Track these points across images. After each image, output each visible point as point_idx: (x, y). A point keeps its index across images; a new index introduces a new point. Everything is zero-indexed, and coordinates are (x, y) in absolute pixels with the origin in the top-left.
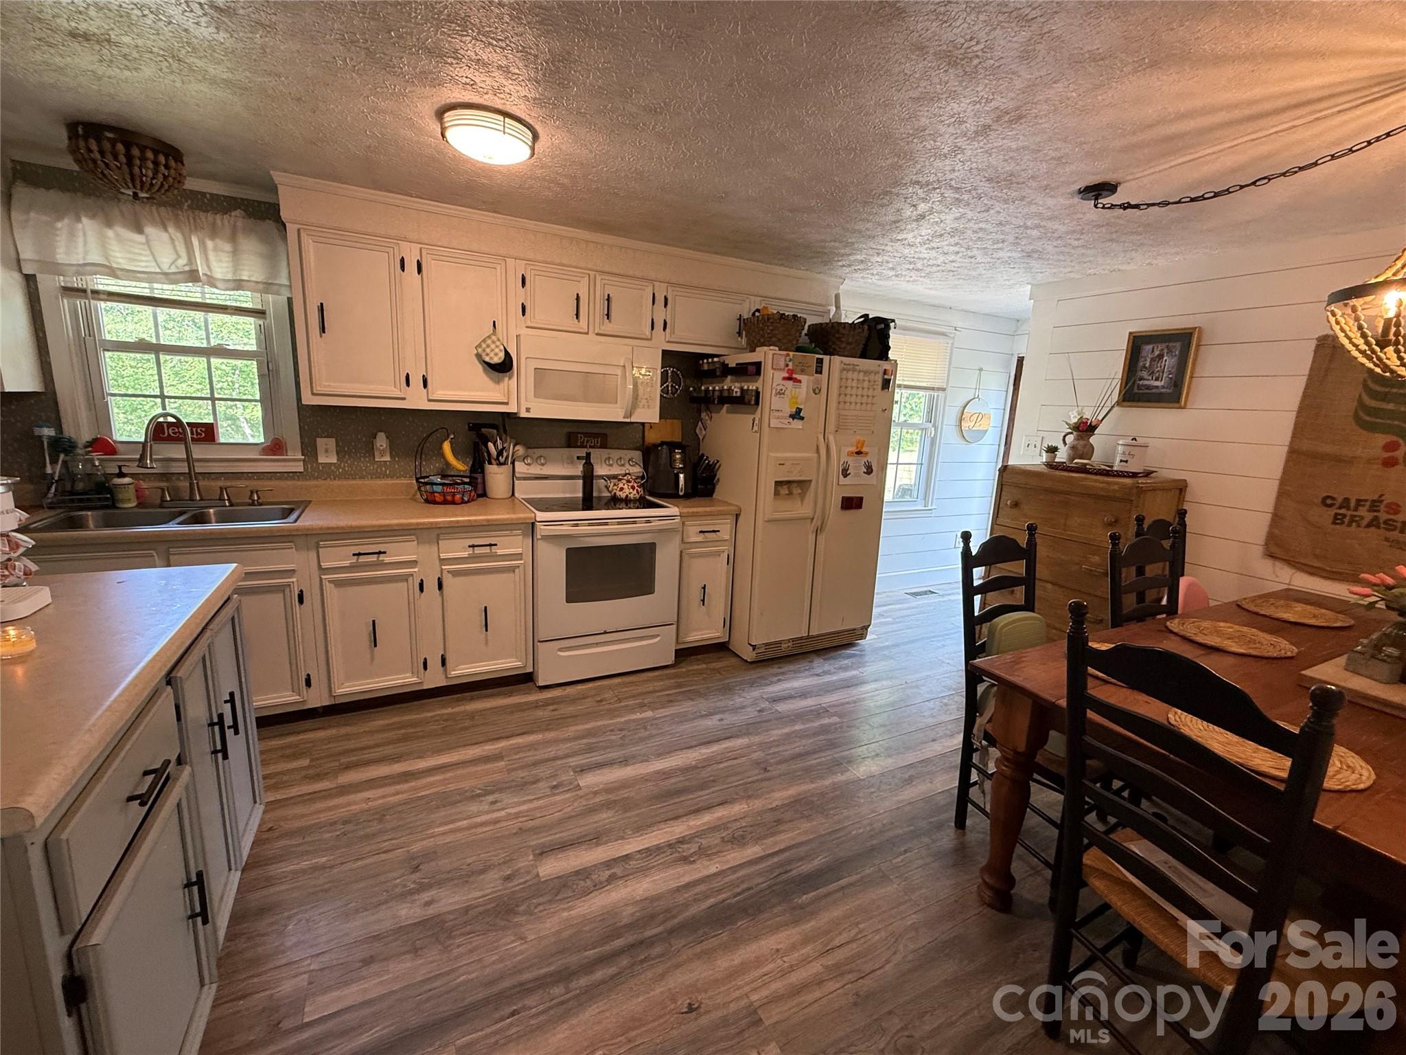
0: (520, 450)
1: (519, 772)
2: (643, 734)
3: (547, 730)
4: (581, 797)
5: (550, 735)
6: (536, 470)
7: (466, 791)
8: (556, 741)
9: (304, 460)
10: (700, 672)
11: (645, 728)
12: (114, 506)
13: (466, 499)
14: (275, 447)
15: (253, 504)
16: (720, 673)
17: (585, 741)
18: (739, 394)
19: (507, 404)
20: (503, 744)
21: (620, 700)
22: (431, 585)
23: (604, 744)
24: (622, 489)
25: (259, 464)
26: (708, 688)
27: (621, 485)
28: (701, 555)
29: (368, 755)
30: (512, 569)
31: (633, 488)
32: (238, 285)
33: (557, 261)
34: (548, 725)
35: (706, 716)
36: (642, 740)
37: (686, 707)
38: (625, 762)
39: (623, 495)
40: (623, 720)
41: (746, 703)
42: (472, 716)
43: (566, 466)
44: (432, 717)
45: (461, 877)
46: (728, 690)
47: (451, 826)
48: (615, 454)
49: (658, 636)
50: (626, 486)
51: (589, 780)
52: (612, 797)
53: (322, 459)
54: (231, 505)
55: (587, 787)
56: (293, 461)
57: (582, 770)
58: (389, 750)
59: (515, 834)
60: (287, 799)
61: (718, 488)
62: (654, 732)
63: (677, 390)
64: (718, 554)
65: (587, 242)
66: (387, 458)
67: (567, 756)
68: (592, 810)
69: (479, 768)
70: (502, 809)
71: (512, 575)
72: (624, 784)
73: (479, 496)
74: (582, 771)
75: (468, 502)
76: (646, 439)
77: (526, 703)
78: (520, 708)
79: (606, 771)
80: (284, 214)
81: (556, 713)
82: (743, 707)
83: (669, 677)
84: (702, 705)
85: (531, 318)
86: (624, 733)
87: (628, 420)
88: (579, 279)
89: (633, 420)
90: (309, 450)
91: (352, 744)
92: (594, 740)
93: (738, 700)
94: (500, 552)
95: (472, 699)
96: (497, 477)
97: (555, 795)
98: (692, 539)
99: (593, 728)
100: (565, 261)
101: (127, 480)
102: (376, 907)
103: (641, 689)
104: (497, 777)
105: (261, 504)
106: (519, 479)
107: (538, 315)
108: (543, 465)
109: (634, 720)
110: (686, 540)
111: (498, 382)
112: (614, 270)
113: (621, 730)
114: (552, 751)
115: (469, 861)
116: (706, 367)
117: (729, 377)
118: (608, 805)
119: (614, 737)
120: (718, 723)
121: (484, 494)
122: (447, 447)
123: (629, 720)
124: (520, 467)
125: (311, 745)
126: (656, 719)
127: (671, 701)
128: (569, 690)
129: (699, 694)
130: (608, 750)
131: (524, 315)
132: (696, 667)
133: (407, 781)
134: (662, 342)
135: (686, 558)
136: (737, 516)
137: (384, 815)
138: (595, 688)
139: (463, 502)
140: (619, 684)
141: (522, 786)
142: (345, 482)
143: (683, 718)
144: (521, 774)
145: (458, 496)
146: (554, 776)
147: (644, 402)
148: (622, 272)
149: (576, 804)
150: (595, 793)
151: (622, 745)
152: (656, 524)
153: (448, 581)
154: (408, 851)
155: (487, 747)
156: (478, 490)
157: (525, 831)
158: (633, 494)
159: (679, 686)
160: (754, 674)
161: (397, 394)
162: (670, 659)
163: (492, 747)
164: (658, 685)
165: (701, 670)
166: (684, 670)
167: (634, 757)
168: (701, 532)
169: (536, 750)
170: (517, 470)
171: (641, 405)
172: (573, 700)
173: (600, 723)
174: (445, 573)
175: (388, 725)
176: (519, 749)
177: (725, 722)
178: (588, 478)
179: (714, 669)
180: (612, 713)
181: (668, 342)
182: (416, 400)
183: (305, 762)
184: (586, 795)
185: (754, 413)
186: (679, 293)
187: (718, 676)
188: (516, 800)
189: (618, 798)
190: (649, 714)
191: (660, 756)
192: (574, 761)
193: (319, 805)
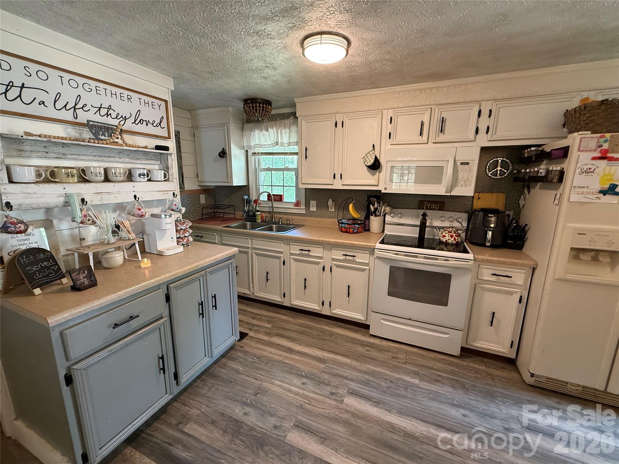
0: (388, 209)
1: (325, 375)
2: (402, 392)
3: (356, 360)
4: (339, 408)
5: (355, 363)
6: (396, 220)
7: (299, 371)
8: (355, 369)
9: (306, 209)
10: (477, 371)
11: (406, 389)
12: (255, 221)
13: (355, 232)
14: (297, 204)
15: (287, 225)
16: (493, 380)
17: (367, 377)
18: (543, 174)
19: (377, 186)
20: (332, 356)
21: (405, 363)
22: (327, 269)
23: (374, 384)
24: (444, 236)
25: (293, 210)
26: (474, 386)
27: (444, 234)
28: (493, 291)
29: (287, 334)
30: (363, 270)
31: (452, 236)
32: (289, 144)
33: (411, 104)
34: (358, 357)
35: (456, 405)
36: (398, 395)
37: (445, 390)
38: (377, 403)
39: (444, 240)
40: (397, 376)
41: (498, 415)
42: (332, 334)
43: (414, 219)
44: (319, 328)
45: (264, 411)
46: (491, 396)
47: (281, 384)
48: (448, 214)
49: (448, 334)
50: (447, 235)
51: (351, 402)
52: (352, 420)
53: (311, 209)
54: (282, 224)
55: (347, 405)
56: (302, 210)
57: (353, 393)
58: (293, 335)
59: (297, 406)
60: (255, 338)
61: (526, 244)
62: (409, 396)
63: (505, 173)
64: (511, 293)
65: (431, 89)
66: (333, 210)
67: (351, 380)
68: (337, 420)
69: (313, 362)
70: (304, 390)
71: (363, 273)
72: (366, 418)
73: (366, 230)
74: (351, 393)
75: (356, 233)
76: (474, 206)
77: (358, 340)
78: (353, 341)
79: (363, 402)
80: (297, 115)
81: (367, 352)
82: (493, 417)
83: (451, 364)
84: (459, 395)
85: (393, 140)
86: (392, 385)
87: (449, 194)
88: (424, 112)
89: (453, 194)
90: (307, 205)
91: (287, 326)
92: (371, 379)
93: (493, 408)
94: (358, 260)
95: (339, 327)
96: (375, 222)
97: (328, 398)
98: (485, 278)
99: (377, 372)
100: (416, 104)
101: (259, 213)
102: (234, 401)
103: (424, 362)
104: (316, 371)
105: (289, 225)
106: (388, 224)
107: (399, 137)
108: (400, 218)
109: (404, 381)
110: (479, 277)
111: (374, 174)
112: (450, 101)
113: (391, 382)
114: (347, 372)
115: (273, 406)
116: (526, 155)
117: (545, 162)
118: (346, 423)
119: (384, 384)
120: (461, 417)
121: (369, 230)
122: (351, 206)
123: (400, 379)
124: (388, 218)
125: (277, 320)
126: (418, 387)
127: (438, 381)
128: (384, 343)
129: (463, 387)
130: (374, 390)
131: (390, 138)
132: (476, 366)
133: (287, 352)
134: (484, 141)
135: (478, 290)
136: (534, 269)
137: (269, 363)
138: (397, 348)
139: (354, 233)
140: (414, 353)
141: (320, 382)
142: (317, 219)
143: (436, 397)
144: (326, 376)
145: (351, 230)
146: (337, 387)
147: (462, 182)
148: (456, 101)
149: (333, 410)
150: (347, 411)
151: (384, 392)
152: (452, 263)
153: (334, 268)
154: (261, 384)
155: (325, 354)
156: (365, 228)
157: (303, 408)
158: (451, 240)
159: (453, 373)
160: (526, 395)
161: (330, 183)
162: (457, 352)
163: (327, 355)
164: (439, 365)
165: (478, 369)
166: (466, 364)
167: (384, 404)
168: (495, 275)
169: (342, 367)
170: (386, 219)
171: (460, 185)
172: (380, 349)
173: (384, 371)
174: (333, 265)
175: (303, 324)
176: (335, 362)
177: (467, 419)
178: (423, 227)
179: (490, 375)
180: (394, 368)
181: (489, 141)
182: (338, 185)
183: (270, 326)
184: (342, 409)
185: (557, 189)
186: (502, 105)
187: (490, 381)
188: (312, 388)
189: (354, 423)
190: (416, 381)
191: (401, 413)
192: (354, 386)
193: (259, 346)
